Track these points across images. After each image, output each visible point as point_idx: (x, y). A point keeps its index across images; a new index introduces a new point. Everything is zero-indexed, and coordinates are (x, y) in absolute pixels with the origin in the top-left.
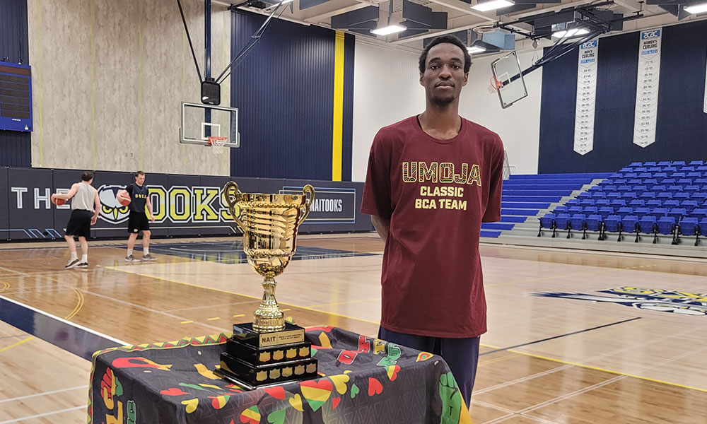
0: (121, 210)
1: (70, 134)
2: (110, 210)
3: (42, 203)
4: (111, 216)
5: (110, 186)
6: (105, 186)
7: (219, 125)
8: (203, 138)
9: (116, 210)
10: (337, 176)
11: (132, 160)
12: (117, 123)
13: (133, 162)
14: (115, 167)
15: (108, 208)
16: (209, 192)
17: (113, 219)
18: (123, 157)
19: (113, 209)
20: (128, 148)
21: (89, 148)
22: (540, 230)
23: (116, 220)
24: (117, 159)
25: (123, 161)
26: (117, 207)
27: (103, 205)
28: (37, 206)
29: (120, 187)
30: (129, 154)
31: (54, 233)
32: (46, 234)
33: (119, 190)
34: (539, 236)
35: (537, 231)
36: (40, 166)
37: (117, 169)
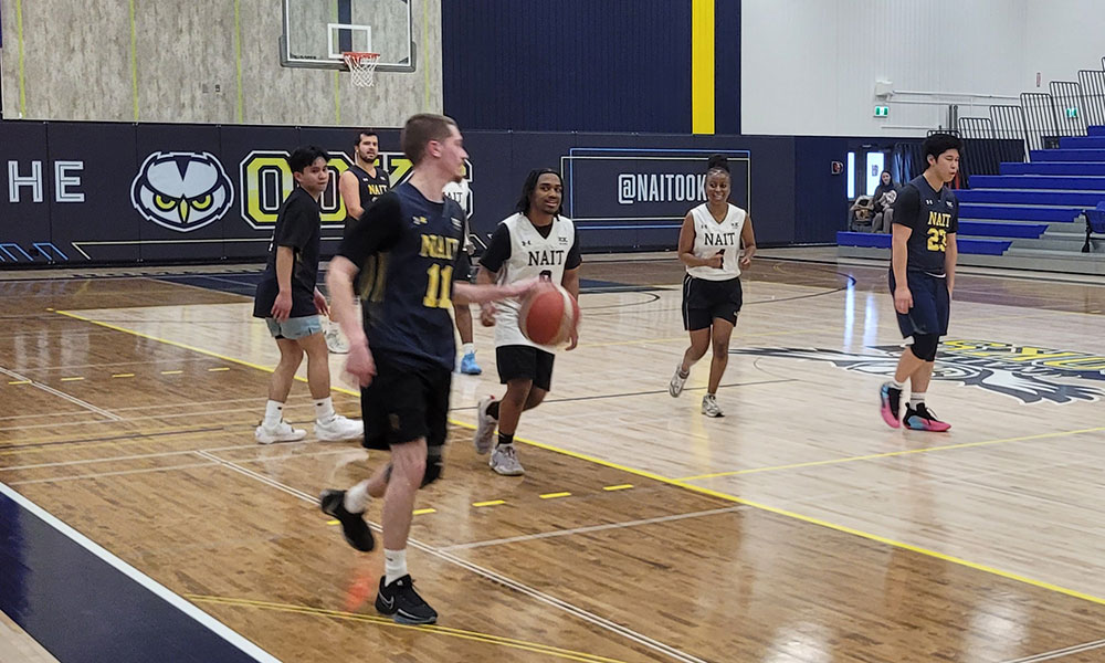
0: (195, 203)
1: (82, 51)
2: (173, 203)
3: (26, 191)
4: (173, 216)
5: (172, 154)
6: (159, 155)
7: (369, 28)
8: (334, 56)
9: (184, 204)
10: (703, 120)
11: (219, 101)
12: (183, 23)
13: (222, 103)
14: (180, 115)
15: (166, 199)
16: (394, 162)
17: (180, 221)
18: (199, 93)
19: (178, 201)
20: (209, 74)
21: (122, 76)
22: (1088, 238)
23: (184, 224)
24: (185, 98)
25: (199, 102)
26: (187, 197)
27: (156, 192)
28: (14, 197)
29: (193, 155)
30: (212, 88)
31: (51, 252)
32: (34, 252)
33: (191, 163)
34: (1086, 249)
35: (1080, 239)
36: (21, 117)
37: (187, 118)
